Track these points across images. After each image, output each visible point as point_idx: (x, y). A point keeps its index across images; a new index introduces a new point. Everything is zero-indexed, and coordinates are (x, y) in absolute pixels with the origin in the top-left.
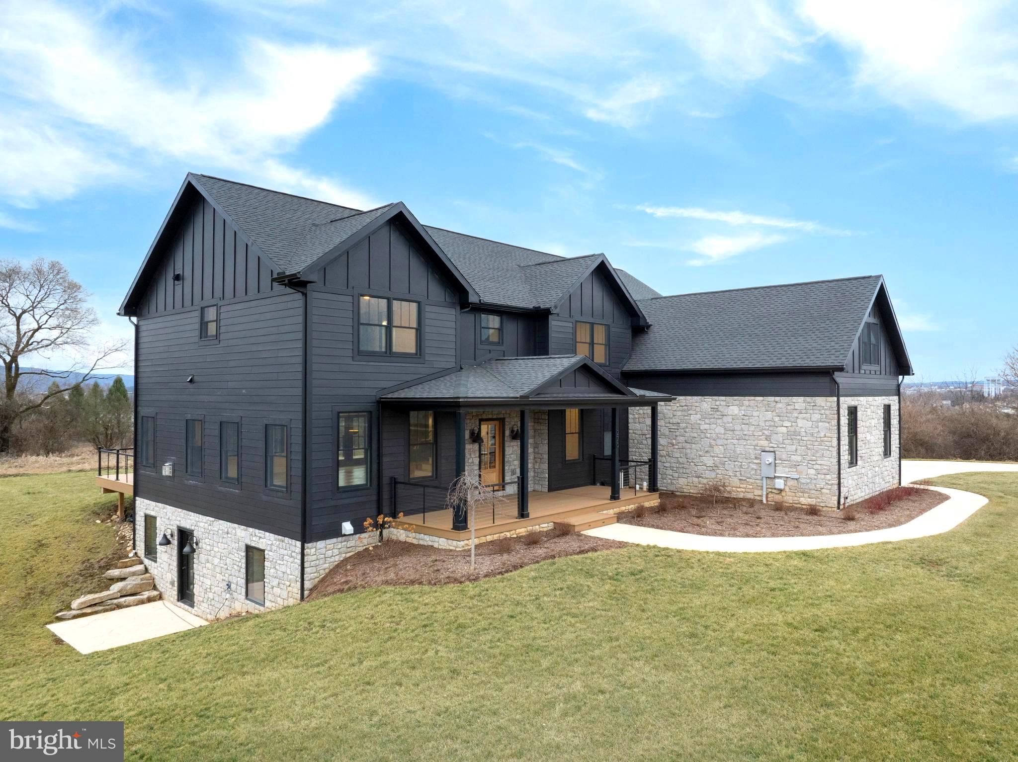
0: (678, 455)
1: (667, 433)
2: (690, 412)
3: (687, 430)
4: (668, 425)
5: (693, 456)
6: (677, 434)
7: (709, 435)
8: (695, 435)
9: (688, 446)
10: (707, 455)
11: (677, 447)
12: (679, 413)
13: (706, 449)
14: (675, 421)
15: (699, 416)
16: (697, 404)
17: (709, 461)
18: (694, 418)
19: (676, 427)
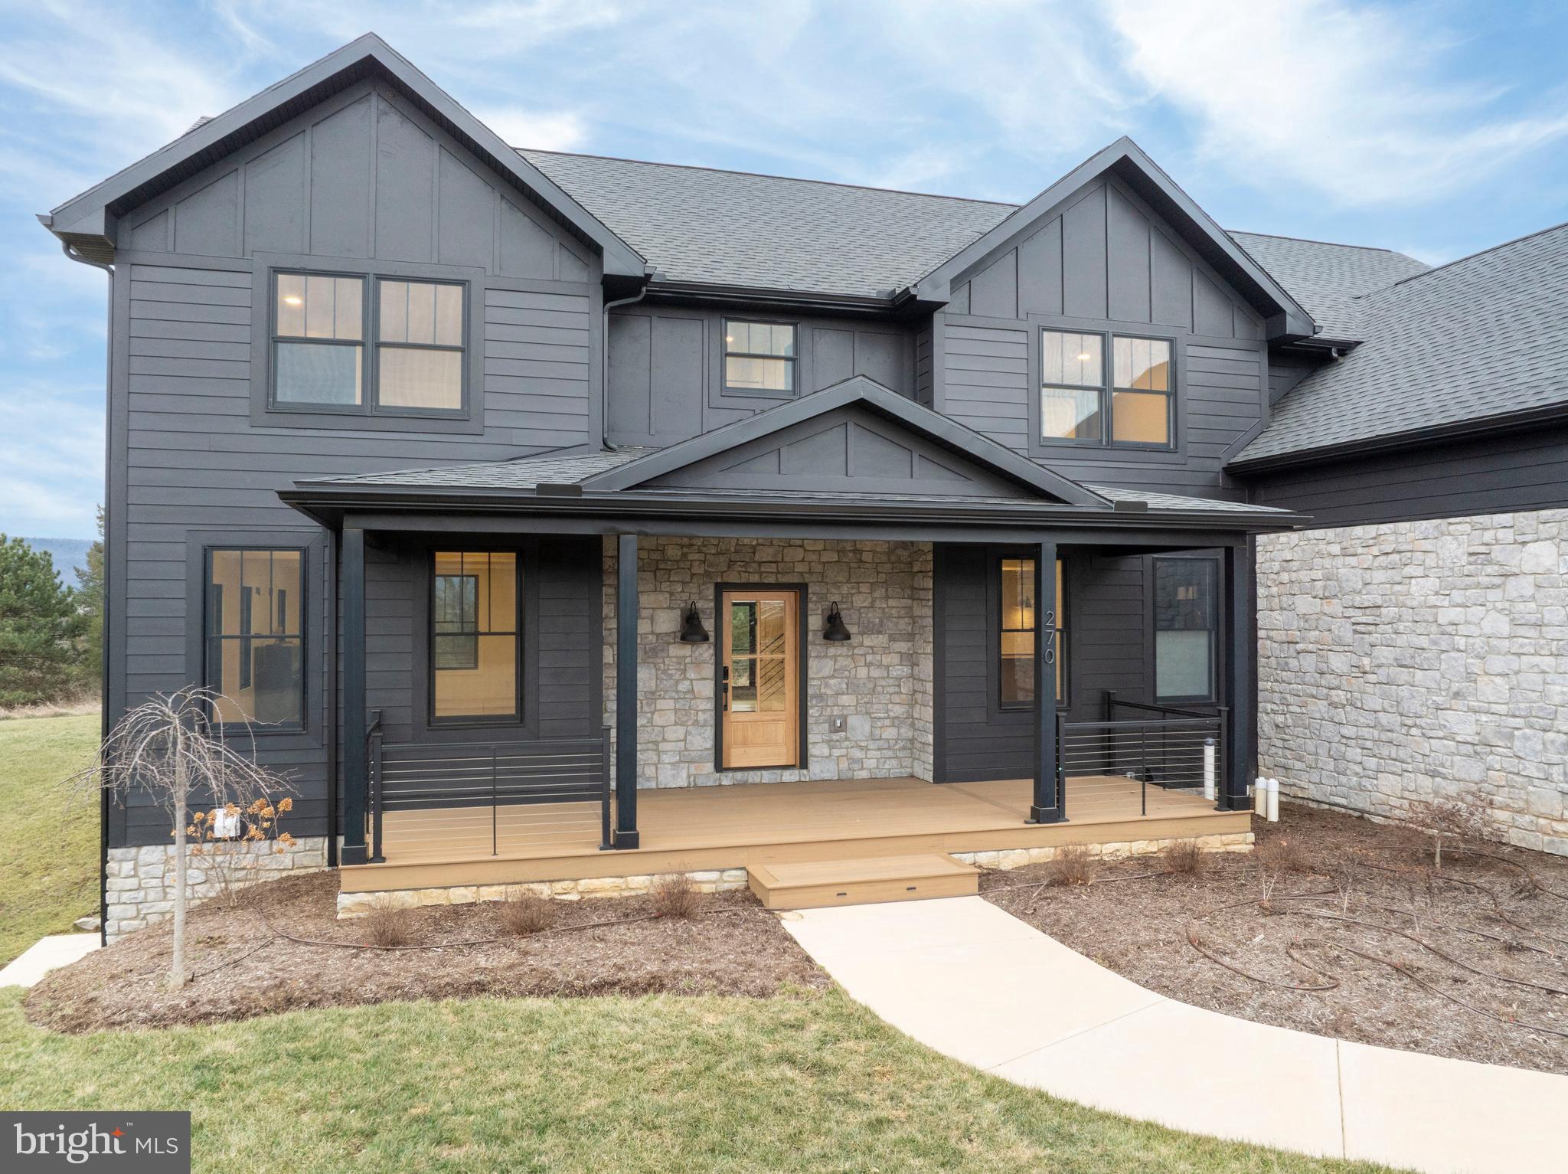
0: (1375, 703)
1: (1348, 636)
2: (1409, 571)
3: (1401, 627)
4: (1350, 612)
5: (1415, 706)
6: (1375, 638)
7: (1461, 642)
8: (1423, 641)
9: (1403, 675)
10: (1458, 704)
11: (1372, 678)
12: (1379, 576)
13: (1455, 687)
14: (1366, 600)
15: (1432, 583)
16: (1427, 545)
17: (1465, 726)
18: (1421, 589)
19: (1370, 619)
